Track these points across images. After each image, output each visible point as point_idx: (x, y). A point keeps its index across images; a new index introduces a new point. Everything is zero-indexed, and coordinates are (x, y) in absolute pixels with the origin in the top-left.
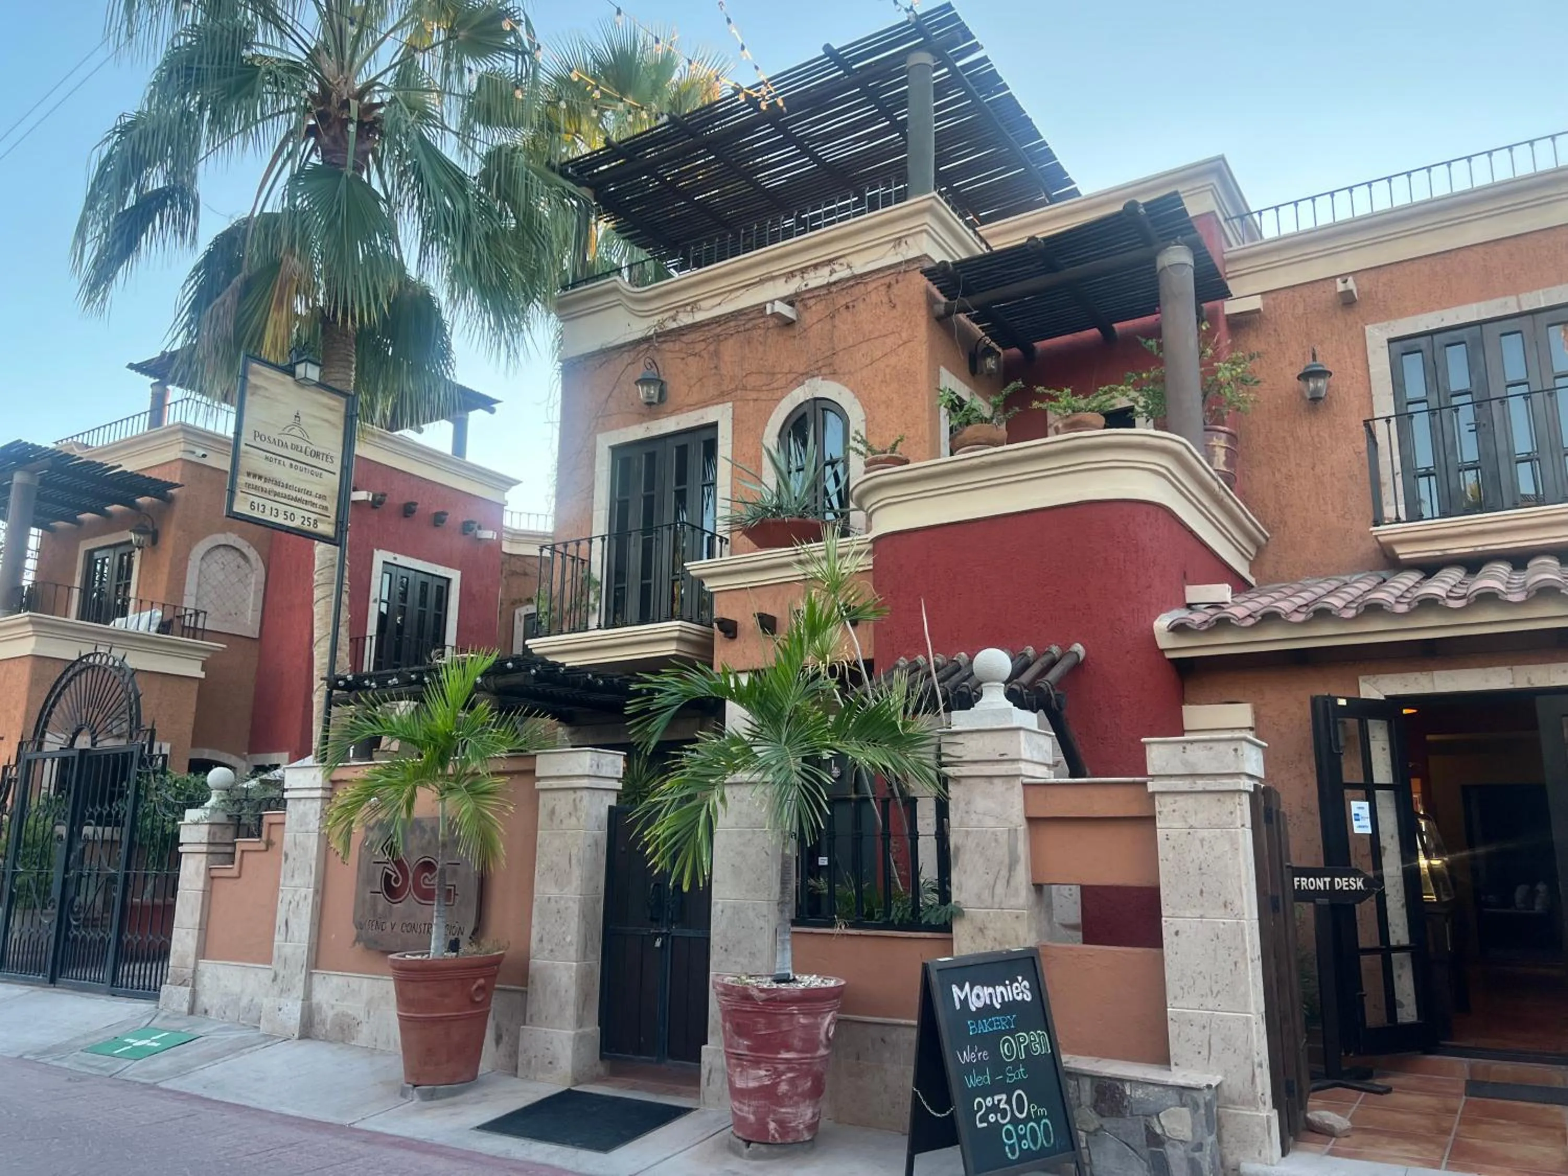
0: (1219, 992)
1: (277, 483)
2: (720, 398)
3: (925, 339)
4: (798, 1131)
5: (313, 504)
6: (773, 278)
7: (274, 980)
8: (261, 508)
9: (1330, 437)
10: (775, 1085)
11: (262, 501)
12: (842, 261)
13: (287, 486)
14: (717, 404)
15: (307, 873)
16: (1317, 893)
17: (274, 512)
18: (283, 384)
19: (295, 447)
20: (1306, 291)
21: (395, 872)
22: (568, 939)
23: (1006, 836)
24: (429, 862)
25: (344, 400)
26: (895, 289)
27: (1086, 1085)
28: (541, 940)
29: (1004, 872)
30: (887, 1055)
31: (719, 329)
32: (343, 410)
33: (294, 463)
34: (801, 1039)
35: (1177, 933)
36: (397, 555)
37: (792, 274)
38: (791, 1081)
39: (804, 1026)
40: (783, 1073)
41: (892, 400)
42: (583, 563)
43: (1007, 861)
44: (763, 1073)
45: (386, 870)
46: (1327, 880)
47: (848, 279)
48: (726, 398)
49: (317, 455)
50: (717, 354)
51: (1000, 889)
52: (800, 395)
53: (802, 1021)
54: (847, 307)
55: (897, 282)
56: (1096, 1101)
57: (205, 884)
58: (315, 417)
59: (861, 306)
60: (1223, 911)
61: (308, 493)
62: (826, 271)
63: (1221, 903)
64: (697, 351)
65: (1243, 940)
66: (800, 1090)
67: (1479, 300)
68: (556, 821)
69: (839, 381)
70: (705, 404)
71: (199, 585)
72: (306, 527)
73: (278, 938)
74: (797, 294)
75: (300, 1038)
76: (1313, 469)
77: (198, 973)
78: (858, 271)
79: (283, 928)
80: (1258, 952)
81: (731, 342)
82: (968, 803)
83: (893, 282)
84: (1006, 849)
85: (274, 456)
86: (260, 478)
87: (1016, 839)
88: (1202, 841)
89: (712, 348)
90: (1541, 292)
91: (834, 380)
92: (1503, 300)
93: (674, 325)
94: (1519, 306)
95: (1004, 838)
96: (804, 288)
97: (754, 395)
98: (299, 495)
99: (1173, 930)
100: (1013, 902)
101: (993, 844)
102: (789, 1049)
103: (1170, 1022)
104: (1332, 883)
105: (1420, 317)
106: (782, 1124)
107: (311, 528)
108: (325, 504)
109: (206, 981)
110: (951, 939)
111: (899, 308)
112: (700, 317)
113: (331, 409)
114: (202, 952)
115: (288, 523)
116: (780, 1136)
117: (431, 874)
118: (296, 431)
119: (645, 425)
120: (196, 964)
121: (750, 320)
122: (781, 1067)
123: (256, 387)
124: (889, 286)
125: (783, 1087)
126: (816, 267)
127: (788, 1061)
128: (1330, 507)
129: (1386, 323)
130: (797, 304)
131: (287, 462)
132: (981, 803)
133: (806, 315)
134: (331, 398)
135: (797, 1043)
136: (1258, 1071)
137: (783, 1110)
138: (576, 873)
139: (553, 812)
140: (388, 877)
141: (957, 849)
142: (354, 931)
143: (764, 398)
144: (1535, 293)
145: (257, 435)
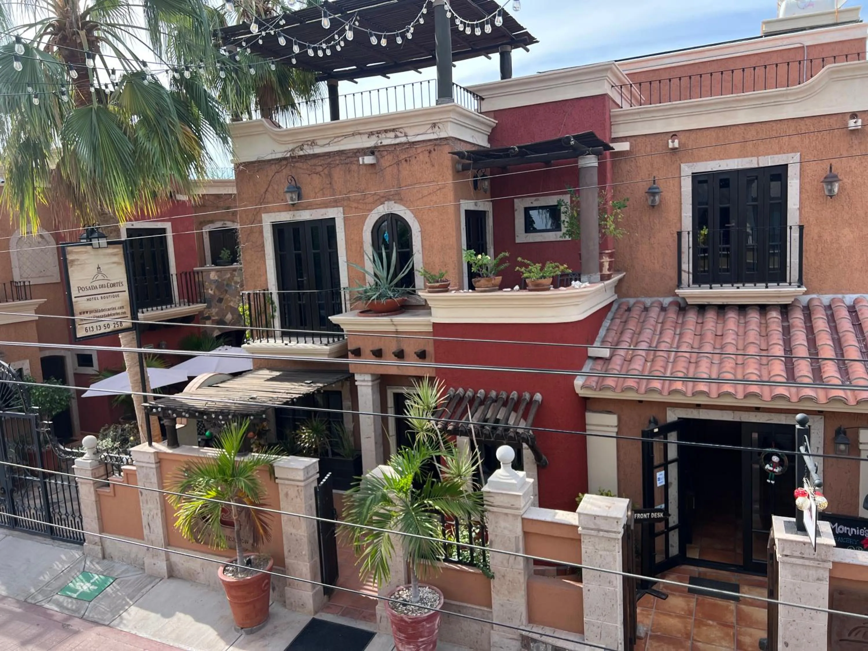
1: (96, 311)
2: (335, 203)
3: (451, 189)
5: (118, 314)
6: (360, 134)
8: (91, 329)
9: (659, 223)
11: (90, 325)
12: (401, 130)
13: (103, 310)
14: (334, 207)
15: (155, 502)
16: (644, 519)
17: (99, 328)
18: (86, 252)
19: (102, 286)
20: (652, 139)
22: (304, 553)
23: (514, 539)
25: (121, 246)
26: (434, 154)
27: (550, 647)
28: (289, 551)
31: (329, 160)
32: (122, 252)
33: (103, 296)
34: (427, 632)
35: (589, 590)
36: (133, 223)
37: (371, 134)
41: (435, 221)
43: (514, 549)
44: (412, 647)
46: (648, 514)
47: (406, 143)
48: (338, 204)
49: (114, 285)
50: (330, 175)
51: (512, 561)
52: (382, 210)
53: (428, 626)
54: (406, 161)
55: (434, 150)
57: (96, 497)
58: (108, 264)
59: (414, 161)
60: (608, 584)
61: (114, 309)
62: (392, 135)
63: (608, 581)
64: (317, 171)
65: (616, 597)
67: (739, 157)
68: (290, 499)
69: (404, 205)
70: (326, 205)
71: (19, 260)
72: (117, 328)
73: (146, 531)
74: (375, 147)
75: (168, 578)
76: (649, 239)
77: (103, 539)
78: (412, 139)
79: (147, 527)
81: (338, 169)
82: (497, 523)
83: (432, 150)
84: (514, 545)
85: (91, 297)
86: (87, 312)
87: (519, 540)
88: (601, 556)
89: (326, 171)
90: (769, 157)
91: (400, 203)
92: (750, 159)
93: (301, 153)
94: (758, 164)
95: (513, 540)
96: (379, 144)
97: (355, 205)
98: (109, 312)
99: (587, 589)
100: (517, 567)
101: (508, 541)
102: (422, 637)
103: (585, 623)
104: (650, 515)
105: (709, 162)
107: (120, 328)
108: (123, 310)
109: (108, 543)
111: (436, 167)
112: (317, 150)
113: (115, 255)
114: (102, 530)
115: (108, 330)
118: (100, 277)
119: (291, 213)
121: (348, 157)
122: (420, 644)
123: (73, 261)
124: (430, 152)
126: (386, 131)
127: (422, 641)
128: (656, 262)
129: (690, 164)
130: (376, 153)
131: (99, 296)
132: (502, 524)
133: (382, 161)
134: (114, 248)
135: (426, 634)
136: (620, 646)
139: (287, 494)
141: (492, 541)
143: (361, 207)
144: (766, 157)
145: (80, 289)
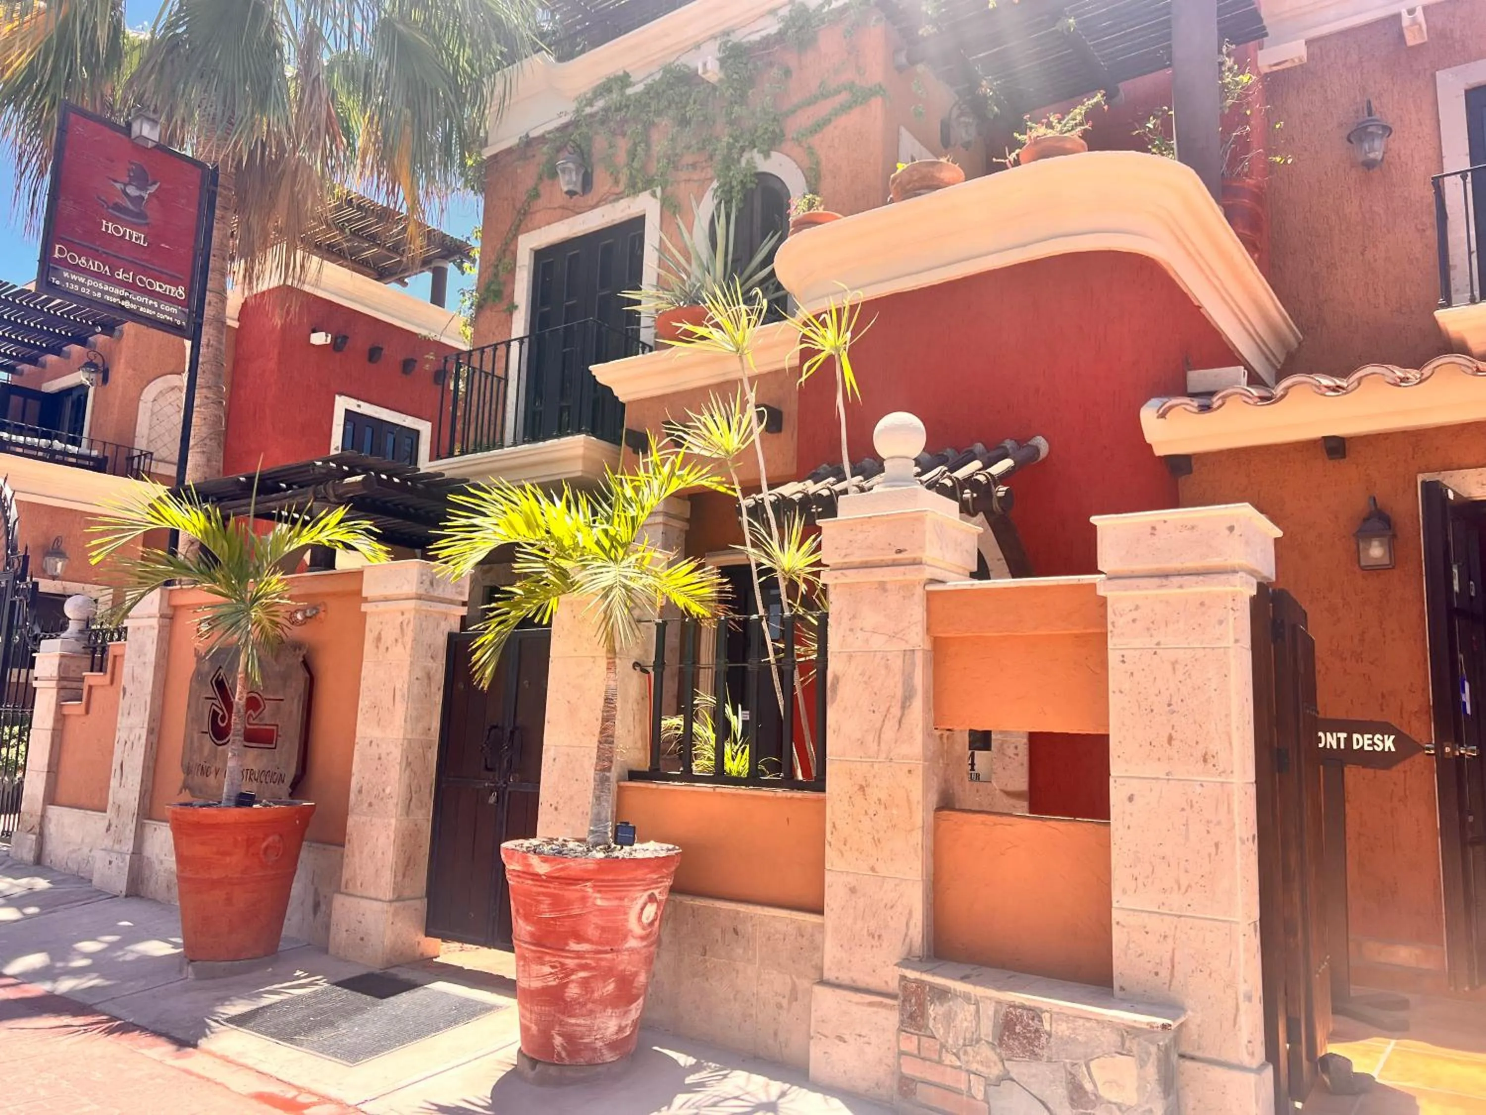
0: (1189, 886)
4: (595, 1050)
7: (108, 830)
9: (1386, 213)
10: (563, 986)
14: (645, 190)
15: (143, 709)
21: (221, 709)
22: (388, 791)
23: (899, 662)
24: (255, 698)
27: (989, 1011)
28: (360, 791)
29: (896, 711)
30: (740, 951)
34: (597, 927)
35: (1131, 799)
36: (360, 403)
38: (585, 984)
39: (602, 911)
40: (573, 971)
42: (499, 382)
43: (899, 693)
44: (547, 969)
45: (214, 707)
51: (889, 734)
56: (1002, 1035)
57: (56, 722)
60: (1201, 765)
63: (1198, 753)
65: (1230, 811)
66: (596, 995)
68: (382, 647)
71: (151, 427)
73: (114, 783)
75: (126, 896)
76: (1362, 254)
77: (47, 820)
79: (118, 771)
80: (1252, 829)
82: (853, 616)
84: (898, 678)
87: (913, 664)
88: (1174, 664)
91: (774, 149)
95: (897, 664)
99: (1125, 793)
100: (904, 749)
101: (883, 672)
102: (580, 938)
103: (1115, 927)
106: (570, 1038)
109: (52, 829)
110: (823, 801)
114: (51, 798)
116: (568, 1055)
117: (255, 711)
119: (568, 222)
120: (44, 810)
122: (571, 963)
125: (573, 991)
127: (579, 955)
129: (1460, 69)
132: (870, 618)
135: (592, 931)
136: (1244, 1006)
137: (573, 1021)
138: (400, 710)
139: (379, 639)
140: (215, 714)
141: (836, 678)
142: (182, 776)
